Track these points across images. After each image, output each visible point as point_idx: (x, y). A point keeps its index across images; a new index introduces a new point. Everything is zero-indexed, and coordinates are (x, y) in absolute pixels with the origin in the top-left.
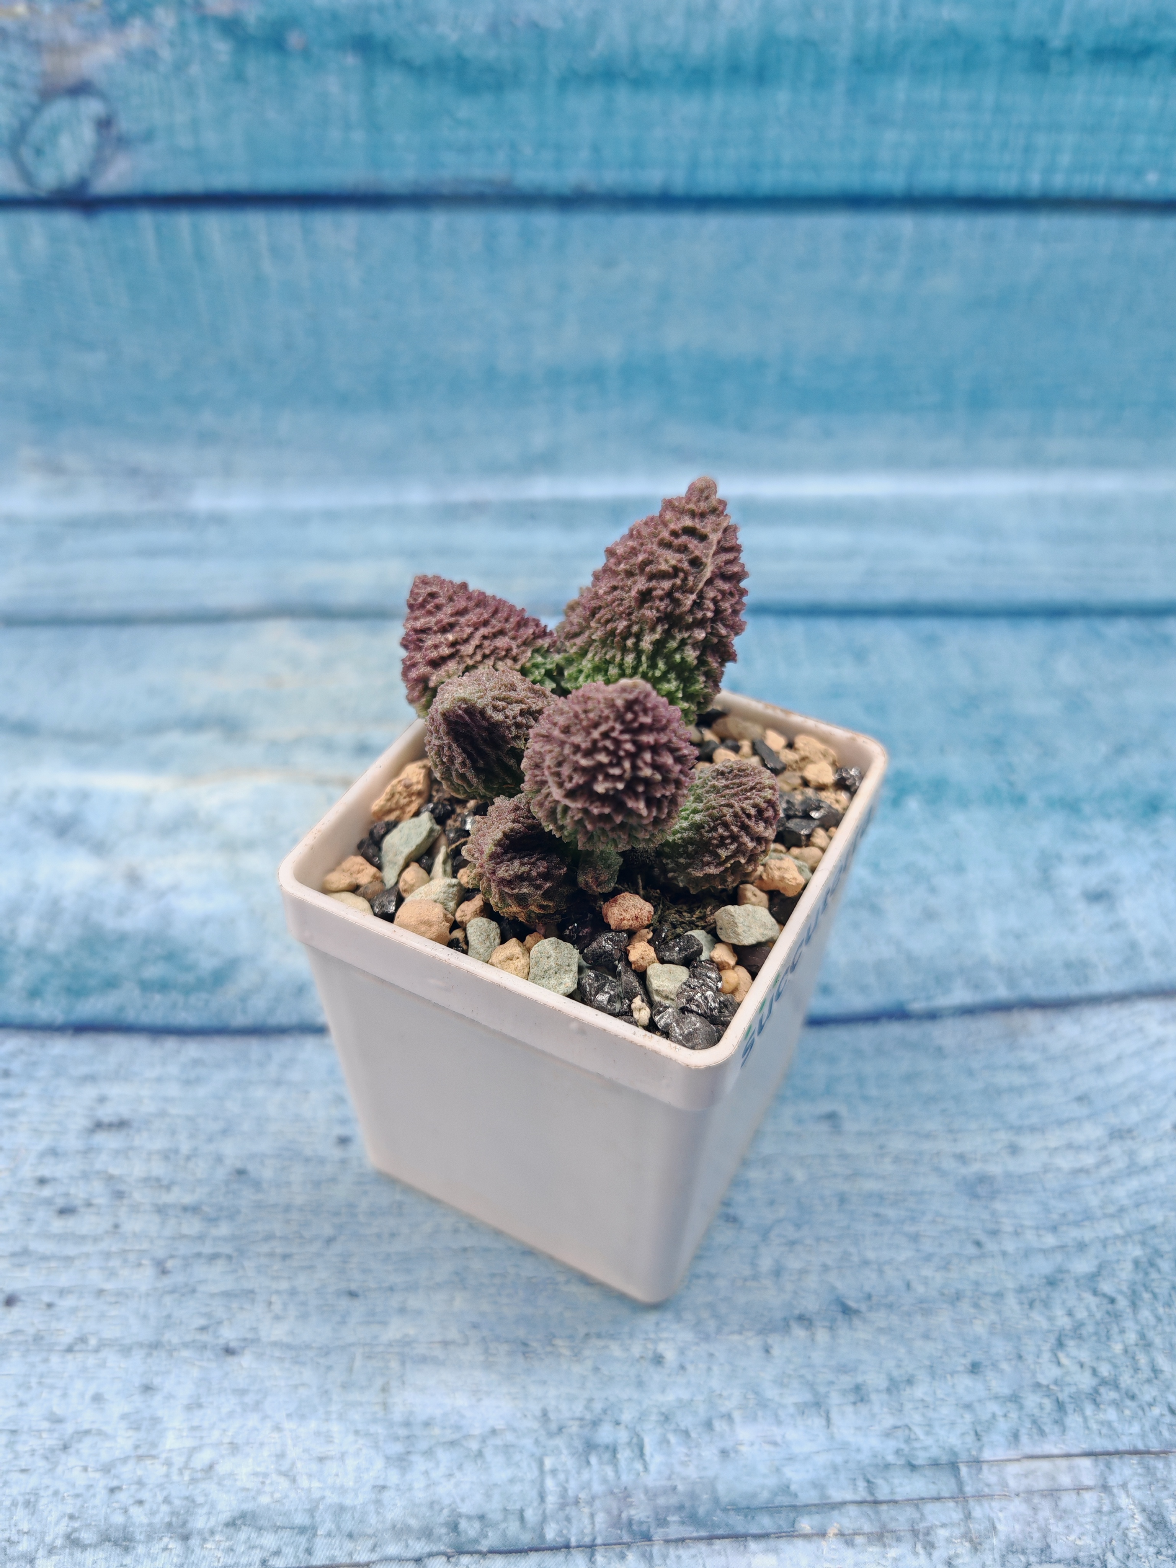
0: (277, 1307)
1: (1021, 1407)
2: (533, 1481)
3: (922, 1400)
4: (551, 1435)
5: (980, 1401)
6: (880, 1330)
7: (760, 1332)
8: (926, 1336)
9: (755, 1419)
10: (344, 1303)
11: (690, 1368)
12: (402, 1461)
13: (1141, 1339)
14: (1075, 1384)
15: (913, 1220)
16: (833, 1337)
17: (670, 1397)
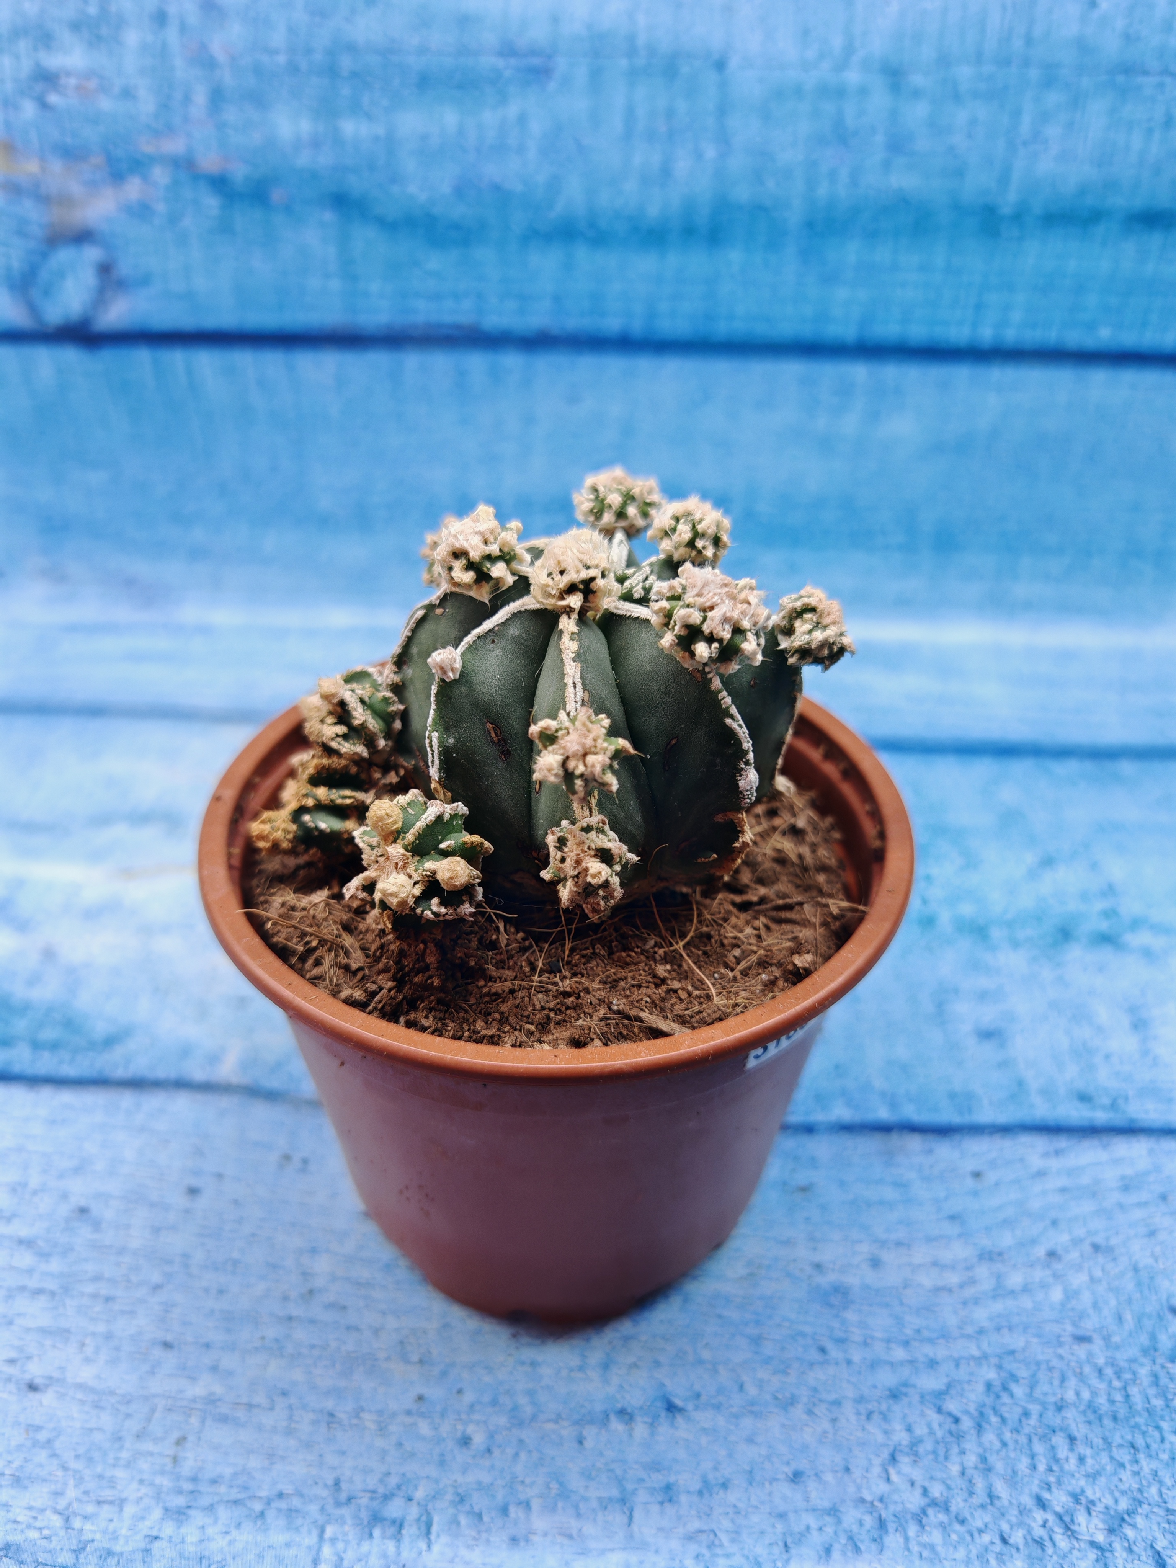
0: (89, 1350)
1: (839, 1522)
2: (309, 1548)
3: (735, 1506)
4: (338, 1504)
5: (796, 1512)
6: (704, 1430)
7: (577, 1423)
8: (750, 1440)
9: (553, 1509)
10: (158, 1352)
11: (497, 1453)
12: (179, 1515)
13: (982, 1463)
14: (903, 1503)
15: (757, 1323)
16: (652, 1434)
17: (471, 1478)
